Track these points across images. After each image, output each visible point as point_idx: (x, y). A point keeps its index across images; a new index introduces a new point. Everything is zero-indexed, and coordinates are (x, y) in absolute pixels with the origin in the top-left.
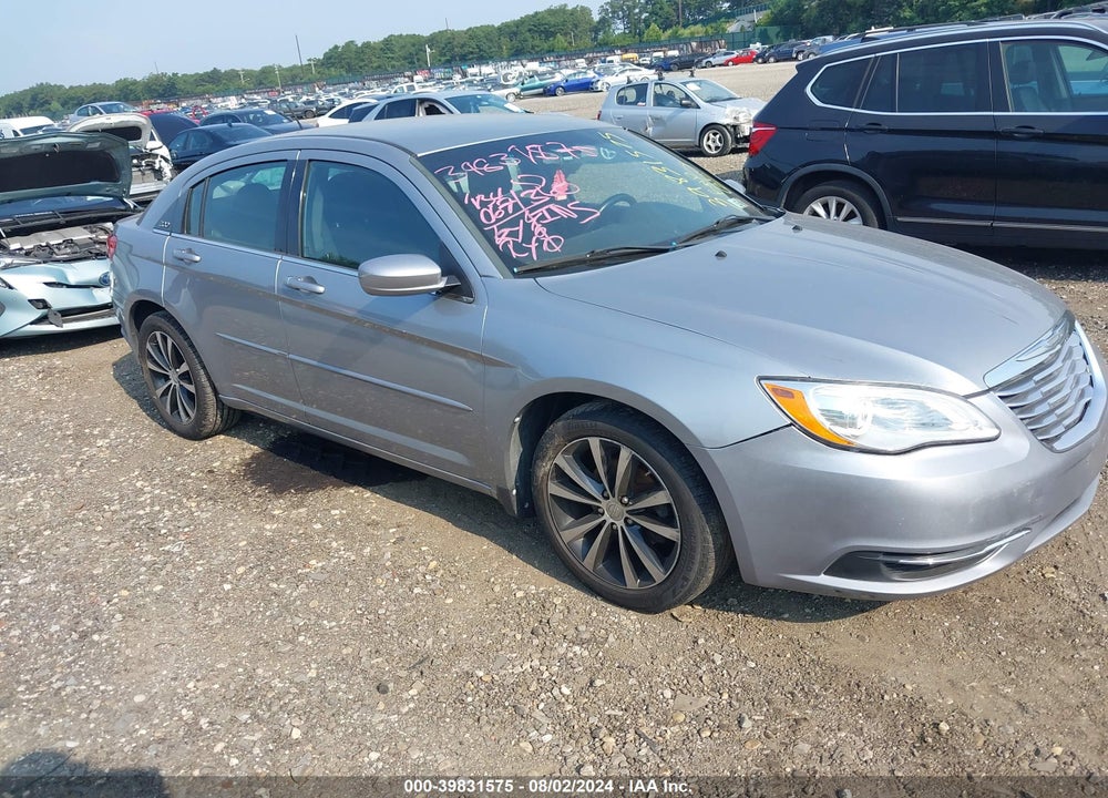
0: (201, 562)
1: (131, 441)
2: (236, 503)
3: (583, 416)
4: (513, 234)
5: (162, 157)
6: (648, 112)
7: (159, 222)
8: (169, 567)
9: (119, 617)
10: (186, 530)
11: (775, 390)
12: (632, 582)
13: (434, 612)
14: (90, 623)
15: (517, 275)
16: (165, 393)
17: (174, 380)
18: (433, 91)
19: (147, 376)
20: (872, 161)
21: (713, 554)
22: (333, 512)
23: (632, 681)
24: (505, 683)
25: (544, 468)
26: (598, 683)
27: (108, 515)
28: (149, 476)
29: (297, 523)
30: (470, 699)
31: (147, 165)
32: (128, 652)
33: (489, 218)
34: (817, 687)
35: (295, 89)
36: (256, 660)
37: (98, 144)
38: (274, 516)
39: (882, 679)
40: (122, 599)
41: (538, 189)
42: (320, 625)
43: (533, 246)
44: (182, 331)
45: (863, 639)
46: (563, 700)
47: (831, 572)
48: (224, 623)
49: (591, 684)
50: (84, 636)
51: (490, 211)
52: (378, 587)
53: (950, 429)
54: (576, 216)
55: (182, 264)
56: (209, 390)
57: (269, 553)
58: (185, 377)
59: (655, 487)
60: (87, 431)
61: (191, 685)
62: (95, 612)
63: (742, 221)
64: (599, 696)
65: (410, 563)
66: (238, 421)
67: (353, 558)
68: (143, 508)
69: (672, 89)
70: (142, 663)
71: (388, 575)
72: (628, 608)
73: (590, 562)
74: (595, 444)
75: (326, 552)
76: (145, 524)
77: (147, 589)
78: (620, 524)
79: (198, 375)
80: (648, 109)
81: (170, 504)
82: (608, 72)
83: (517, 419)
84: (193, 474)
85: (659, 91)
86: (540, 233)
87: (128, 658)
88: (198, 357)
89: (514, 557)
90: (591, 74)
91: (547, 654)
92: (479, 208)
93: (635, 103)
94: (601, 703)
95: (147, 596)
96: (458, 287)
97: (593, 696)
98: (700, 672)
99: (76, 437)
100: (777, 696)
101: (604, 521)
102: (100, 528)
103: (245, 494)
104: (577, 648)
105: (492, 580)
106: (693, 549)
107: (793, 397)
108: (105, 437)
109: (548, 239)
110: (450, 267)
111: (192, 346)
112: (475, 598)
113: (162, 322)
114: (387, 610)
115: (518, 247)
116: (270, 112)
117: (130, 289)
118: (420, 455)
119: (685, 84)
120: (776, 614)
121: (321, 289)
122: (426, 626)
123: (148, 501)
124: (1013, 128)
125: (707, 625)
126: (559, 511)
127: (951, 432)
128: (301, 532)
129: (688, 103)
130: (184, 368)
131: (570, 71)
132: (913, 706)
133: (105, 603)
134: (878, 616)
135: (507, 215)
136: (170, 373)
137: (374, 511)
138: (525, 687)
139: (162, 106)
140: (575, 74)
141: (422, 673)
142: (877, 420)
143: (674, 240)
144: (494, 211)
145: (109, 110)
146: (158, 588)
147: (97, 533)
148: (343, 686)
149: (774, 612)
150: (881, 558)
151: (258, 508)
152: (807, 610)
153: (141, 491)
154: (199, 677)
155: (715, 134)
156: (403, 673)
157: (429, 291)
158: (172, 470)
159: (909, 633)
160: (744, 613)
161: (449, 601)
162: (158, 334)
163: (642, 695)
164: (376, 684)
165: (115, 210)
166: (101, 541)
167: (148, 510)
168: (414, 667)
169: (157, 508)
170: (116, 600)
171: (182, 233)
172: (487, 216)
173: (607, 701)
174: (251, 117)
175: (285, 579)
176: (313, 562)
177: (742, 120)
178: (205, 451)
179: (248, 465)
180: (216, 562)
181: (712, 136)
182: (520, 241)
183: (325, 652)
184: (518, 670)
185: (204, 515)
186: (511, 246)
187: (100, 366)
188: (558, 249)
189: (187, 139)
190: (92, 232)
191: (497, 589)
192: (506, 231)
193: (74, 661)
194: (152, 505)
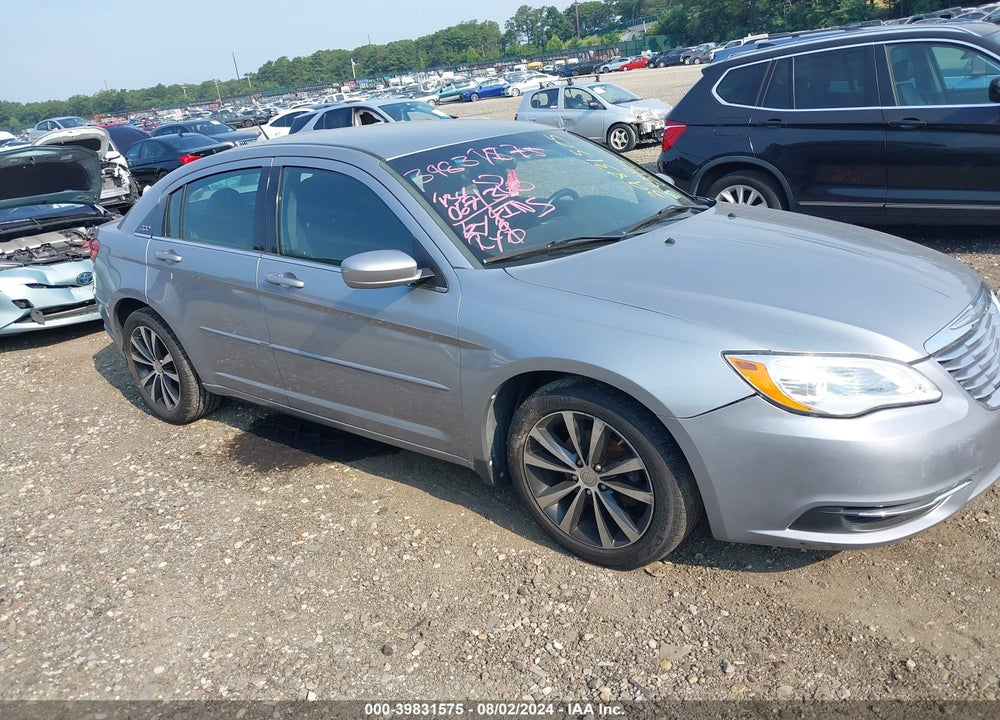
0: (200, 538)
1: (119, 428)
2: (225, 482)
3: (557, 391)
4: (480, 229)
5: (120, 165)
6: (560, 114)
7: (140, 226)
8: (170, 545)
9: (129, 593)
10: (182, 509)
11: (738, 363)
12: (607, 542)
13: (424, 577)
14: (103, 601)
15: (488, 266)
16: (150, 382)
17: (158, 371)
18: (363, 100)
19: (132, 368)
20: (774, 153)
21: (684, 515)
22: (318, 487)
23: (618, 634)
24: (500, 640)
25: (520, 441)
26: (588, 637)
27: (106, 497)
28: (141, 461)
29: (285, 498)
30: (470, 657)
31: (107, 174)
32: (142, 626)
33: (456, 215)
34: (788, 632)
35: (234, 101)
36: (264, 629)
37: (71, 156)
38: (263, 493)
39: (847, 623)
40: (130, 576)
41: (498, 187)
42: (320, 594)
43: (499, 239)
44: (166, 326)
45: (823, 586)
46: (557, 654)
47: (796, 526)
48: (230, 595)
49: (581, 639)
50: (99, 613)
51: (457, 209)
52: (369, 556)
53: (897, 393)
54: (534, 211)
55: (164, 264)
56: (192, 378)
57: (263, 526)
58: (169, 367)
59: (628, 454)
60: (77, 419)
61: (206, 655)
62: (106, 590)
63: (680, 210)
64: (590, 649)
65: (396, 531)
66: (220, 406)
67: (342, 529)
68: (139, 490)
69: (580, 92)
70: (157, 636)
71: (377, 544)
72: (604, 566)
73: (567, 525)
74: (568, 417)
75: (317, 526)
76: (142, 505)
77: (153, 566)
78: (594, 489)
79: (182, 364)
80: (560, 111)
81: (164, 485)
82: (517, 79)
83: (494, 397)
84: (182, 457)
85: (569, 95)
86: (504, 227)
87: (143, 632)
88: (181, 348)
89: (492, 522)
90: (502, 81)
91: (535, 613)
92: (446, 206)
93: (547, 106)
94: (593, 655)
95: (154, 573)
96: (432, 279)
97: (584, 649)
98: (679, 622)
99: (67, 425)
100: (752, 641)
101: (579, 488)
102: (100, 511)
103: (233, 473)
104: (562, 606)
105: (474, 545)
106: (666, 511)
107: (756, 369)
108: (95, 425)
109: (512, 232)
110: (424, 261)
111: (175, 338)
112: (461, 562)
113: (146, 318)
114: (380, 577)
115: (485, 241)
116: (216, 123)
117: (114, 289)
118: (393, 430)
119: (592, 88)
120: (740, 566)
121: (301, 284)
122: (419, 590)
123: (143, 483)
124: (899, 120)
125: (679, 579)
126: (534, 479)
127: (897, 396)
128: (290, 506)
129: (595, 105)
130: (168, 359)
131: (483, 79)
132: (880, 645)
133: (114, 581)
134: (834, 563)
135: (472, 212)
136: (154, 364)
137: (355, 485)
138: (519, 643)
139: (113, 119)
140: (488, 82)
141: (421, 634)
142: (832, 388)
143: (624, 229)
144: (461, 208)
145: (66, 125)
146: (163, 564)
147: (98, 515)
148: (350, 650)
149: (739, 564)
150: (842, 512)
151: (246, 485)
152: (768, 561)
153: (134, 475)
154: (213, 647)
155: (621, 132)
156: (404, 635)
157: (405, 283)
158: (161, 454)
159: (865, 578)
160: (711, 566)
161: (437, 566)
162: (142, 328)
163: (629, 647)
164: (380, 647)
165: (88, 216)
166: (103, 523)
167: (143, 491)
168: (413, 629)
169: (152, 490)
170: (125, 578)
171: (163, 235)
172: (455, 213)
173: (598, 653)
174: (198, 127)
175: (281, 551)
176: (305, 535)
177: (644, 118)
178: (190, 435)
179: (232, 446)
180: (214, 538)
181: (618, 134)
182: (486, 235)
183: (327, 618)
184: (511, 628)
185: (197, 495)
186: (478, 240)
187: (82, 359)
188: (521, 241)
189: (141, 148)
190: (67, 236)
191: (480, 553)
192: (473, 226)
193: (92, 637)
194: (147, 487)
